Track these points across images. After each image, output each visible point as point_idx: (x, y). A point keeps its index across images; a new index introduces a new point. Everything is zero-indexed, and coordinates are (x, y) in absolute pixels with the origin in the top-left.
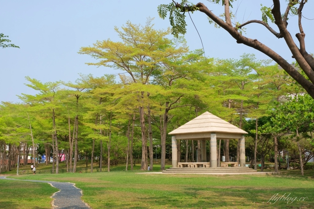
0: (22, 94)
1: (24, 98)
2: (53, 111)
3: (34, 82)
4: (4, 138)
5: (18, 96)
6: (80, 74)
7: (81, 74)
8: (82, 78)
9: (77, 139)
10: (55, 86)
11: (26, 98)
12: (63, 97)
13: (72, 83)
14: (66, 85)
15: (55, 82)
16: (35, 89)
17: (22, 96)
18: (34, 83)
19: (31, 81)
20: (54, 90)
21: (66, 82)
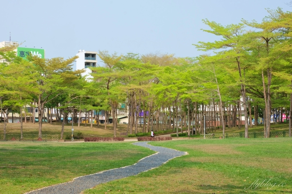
0: (200, 42)
1: (202, 47)
2: (237, 60)
3: (213, 25)
4: (189, 96)
5: (195, 45)
6: (267, 9)
7: (269, 10)
8: (270, 15)
9: (269, 94)
10: (237, 28)
11: (205, 46)
12: (246, 42)
13: (257, 23)
14: (250, 25)
15: (238, 24)
16: (216, 34)
17: (199, 44)
18: (214, 27)
19: (209, 25)
20: (237, 33)
21: (250, 21)
